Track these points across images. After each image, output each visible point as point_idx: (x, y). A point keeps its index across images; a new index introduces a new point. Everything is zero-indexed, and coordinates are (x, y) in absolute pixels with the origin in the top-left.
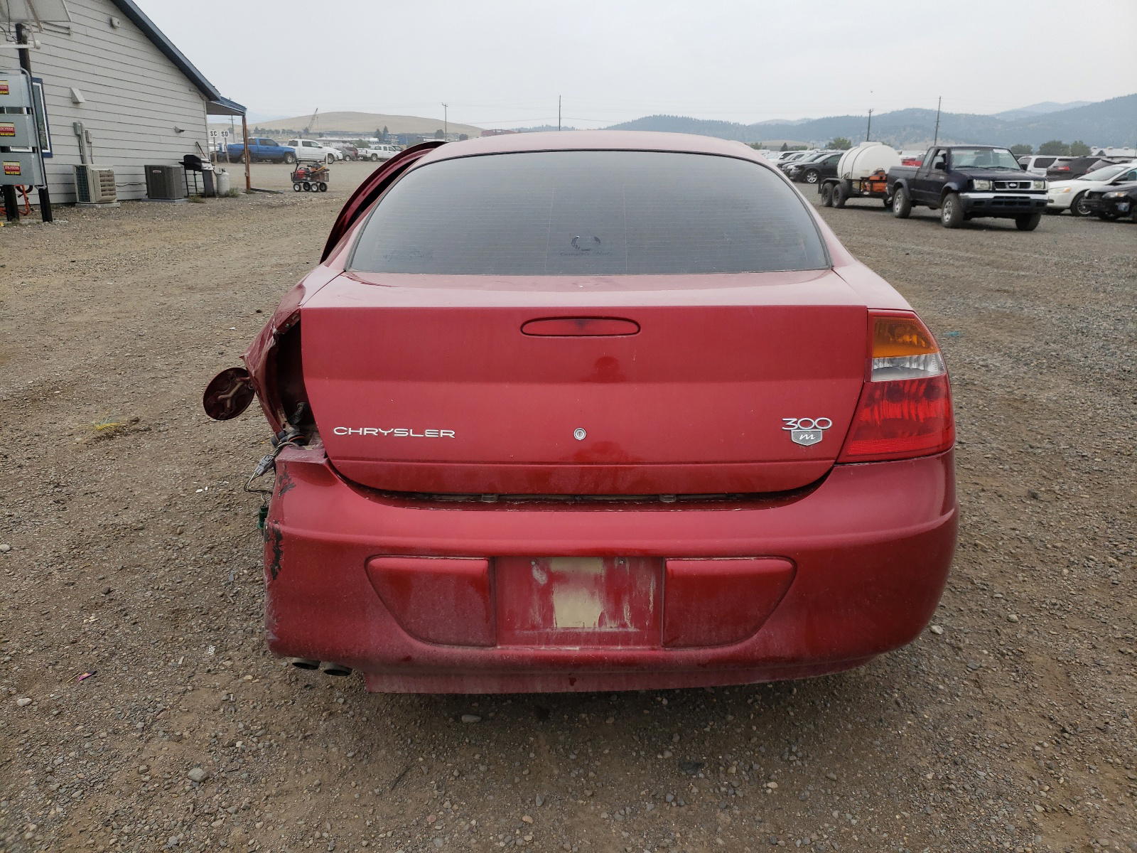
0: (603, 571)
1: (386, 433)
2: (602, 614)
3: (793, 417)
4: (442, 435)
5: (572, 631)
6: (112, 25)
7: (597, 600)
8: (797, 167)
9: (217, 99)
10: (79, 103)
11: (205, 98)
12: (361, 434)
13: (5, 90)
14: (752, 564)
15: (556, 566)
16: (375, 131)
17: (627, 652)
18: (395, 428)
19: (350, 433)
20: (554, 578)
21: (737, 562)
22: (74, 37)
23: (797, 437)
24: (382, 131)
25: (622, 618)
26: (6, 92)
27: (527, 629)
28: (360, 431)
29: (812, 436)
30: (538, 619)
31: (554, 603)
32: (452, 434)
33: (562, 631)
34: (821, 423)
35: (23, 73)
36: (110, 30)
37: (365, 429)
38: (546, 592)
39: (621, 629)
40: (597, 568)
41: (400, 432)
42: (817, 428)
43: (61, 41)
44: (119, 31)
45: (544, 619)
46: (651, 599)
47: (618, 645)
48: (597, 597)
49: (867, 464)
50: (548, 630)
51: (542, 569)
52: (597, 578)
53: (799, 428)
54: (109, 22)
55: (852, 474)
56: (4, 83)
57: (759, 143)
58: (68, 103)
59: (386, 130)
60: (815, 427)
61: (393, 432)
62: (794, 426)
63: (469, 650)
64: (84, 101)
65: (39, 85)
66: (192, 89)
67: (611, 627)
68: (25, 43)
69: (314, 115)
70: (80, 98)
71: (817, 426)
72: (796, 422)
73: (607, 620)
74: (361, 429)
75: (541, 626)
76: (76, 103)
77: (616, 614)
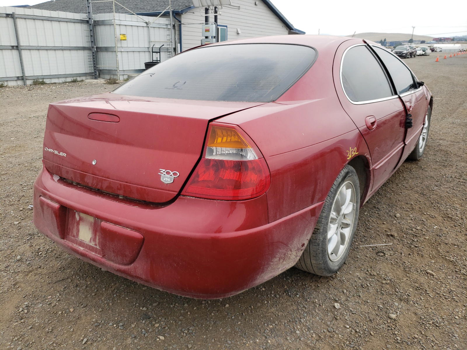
0: (93, 221)
2: (91, 238)
3: (164, 169)
4: (63, 155)
5: (83, 241)
6: (256, 4)
7: (90, 232)
9: (293, 30)
10: (239, 34)
11: (288, 29)
13: (209, 30)
14: (128, 232)
15: (82, 215)
16: (380, 40)
17: (95, 256)
18: (55, 150)
19: (47, 150)
20: (81, 219)
21: (124, 229)
22: (241, 10)
23: (163, 179)
24: (383, 40)
25: (96, 242)
26: (209, 31)
27: (72, 236)
28: (49, 150)
29: (169, 179)
30: (75, 234)
31: (80, 229)
32: (65, 155)
33: (81, 241)
34: (174, 174)
35: (215, 24)
36: (255, 6)
38: (78, 223)
39: (95, 246)
40: (91, 219)
41: (56, 152)
42: (172, 176)
43: (236, 12)
44: (258, 6)
45: (77, 234)
47: (93, 252)
48: (90, 230)
49: (194, 198)
50: (77, 239)
51: (78, 214)
52: (91, 223)
53: (165, 175)
54: (254, 3)
55: (186, 201)
56: (208, 28)
58: (235, 34)
59: (385, 40)
60: (171, 176)
61: (54, 152)
62: (163, 173)
64: (241, 33)
65: (226, 28)
66: (283, 26)
67: (92, 244)
68: (217, 13)
69: (354, 35)
70: (239, 32)
71: (172, 175)
72: (164, 172)
73: (92, 241)
75: (76, 236)
76: (238, 34)
77: (94, 240)
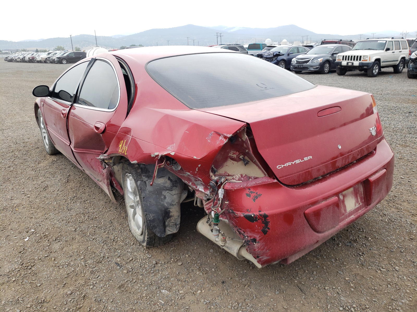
0: (353, 189)
1: (293, 163)
4: (309, 158)
5: (350, 211)
8: (57, 58)
12: (286, 166)
15: (344, 193)
18: (295, 160)
19: (282, 167)
20: (344, 196)
27: (342, 216)
28: (285, 165)
31: (346, 204)
32: (311, 157)
34: (374, 128)
37: (287, 164)
38: (343, 202)
39: (359, 205)
41: (298, 161)
45: (345, 211)
46: (363, 193)
47: (360, 211)
48: (353, 198)
50: (346, 214)
51: (342, 195)
52: (352, 192)
57: (25, 49)
61: (295, 162)
62: (371, 131)
63: (332, 230)
73: (356, 204)
74: (285, 164)
77: (357, 201)
